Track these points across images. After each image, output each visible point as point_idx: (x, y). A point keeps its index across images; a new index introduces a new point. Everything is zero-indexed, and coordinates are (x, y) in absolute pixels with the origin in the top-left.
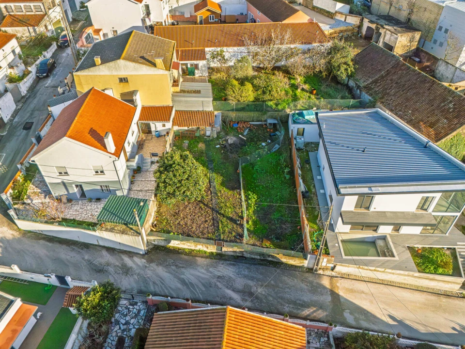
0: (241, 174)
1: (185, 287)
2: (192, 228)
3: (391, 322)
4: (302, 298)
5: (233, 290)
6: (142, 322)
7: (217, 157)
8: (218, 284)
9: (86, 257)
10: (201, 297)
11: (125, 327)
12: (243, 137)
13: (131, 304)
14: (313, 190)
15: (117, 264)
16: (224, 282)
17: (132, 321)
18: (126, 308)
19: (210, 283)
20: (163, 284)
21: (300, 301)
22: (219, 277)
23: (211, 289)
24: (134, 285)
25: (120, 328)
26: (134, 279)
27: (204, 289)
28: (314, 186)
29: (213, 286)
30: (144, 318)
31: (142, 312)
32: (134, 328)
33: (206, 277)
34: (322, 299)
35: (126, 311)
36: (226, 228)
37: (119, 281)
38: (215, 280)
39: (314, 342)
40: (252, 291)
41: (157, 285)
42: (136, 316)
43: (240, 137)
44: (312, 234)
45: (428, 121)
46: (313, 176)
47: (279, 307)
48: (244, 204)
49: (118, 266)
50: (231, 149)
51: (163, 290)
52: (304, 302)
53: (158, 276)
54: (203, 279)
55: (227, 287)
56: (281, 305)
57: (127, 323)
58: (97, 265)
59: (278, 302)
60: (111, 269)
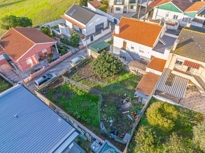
7: (117, 91)
50: (119, 100)
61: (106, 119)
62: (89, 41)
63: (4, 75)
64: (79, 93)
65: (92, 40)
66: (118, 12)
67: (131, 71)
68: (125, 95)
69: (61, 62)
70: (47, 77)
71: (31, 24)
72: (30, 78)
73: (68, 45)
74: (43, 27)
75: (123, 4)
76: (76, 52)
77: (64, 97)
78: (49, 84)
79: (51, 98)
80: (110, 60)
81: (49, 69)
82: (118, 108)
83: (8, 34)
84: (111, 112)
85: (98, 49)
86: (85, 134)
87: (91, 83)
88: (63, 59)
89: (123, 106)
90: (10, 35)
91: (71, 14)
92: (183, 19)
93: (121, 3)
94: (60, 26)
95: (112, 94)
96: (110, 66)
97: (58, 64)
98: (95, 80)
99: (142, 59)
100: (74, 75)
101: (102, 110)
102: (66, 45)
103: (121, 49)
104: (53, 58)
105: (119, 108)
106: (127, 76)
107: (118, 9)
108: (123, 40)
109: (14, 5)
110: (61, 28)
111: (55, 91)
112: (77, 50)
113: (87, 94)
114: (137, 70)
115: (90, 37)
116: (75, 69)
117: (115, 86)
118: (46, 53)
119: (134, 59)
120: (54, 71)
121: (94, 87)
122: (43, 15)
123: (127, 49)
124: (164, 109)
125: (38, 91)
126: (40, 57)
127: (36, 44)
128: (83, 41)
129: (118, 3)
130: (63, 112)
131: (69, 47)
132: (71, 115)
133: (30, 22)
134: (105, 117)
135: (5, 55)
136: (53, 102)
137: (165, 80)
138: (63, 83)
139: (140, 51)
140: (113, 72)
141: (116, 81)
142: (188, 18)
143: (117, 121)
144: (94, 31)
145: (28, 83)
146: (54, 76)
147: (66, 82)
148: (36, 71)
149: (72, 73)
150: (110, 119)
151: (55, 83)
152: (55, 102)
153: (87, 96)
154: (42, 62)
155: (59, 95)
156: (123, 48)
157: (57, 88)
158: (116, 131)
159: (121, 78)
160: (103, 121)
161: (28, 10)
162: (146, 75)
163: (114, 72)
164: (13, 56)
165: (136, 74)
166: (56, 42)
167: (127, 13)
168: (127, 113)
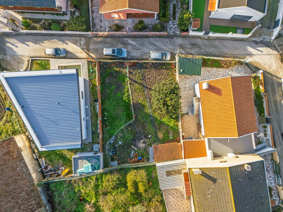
0: (133, 114)
1: (153, 43)
2: (155, 74)
3: (67, 42)
4: (102, 45)
5: (131, 44)
6: (168, 26)
7: (149, 127)
8: (139, 46)
9: (203, 51)
10: (145, 39)
11: (174, 24)
12: (134, 148)
13: (175, 32)
14: (92, 108)
15: (187, 49)
16: (136, 48)
17: (172, 26)
18: (176, 30)
19: (142, 46)
20: (163, 43)
21: (103, 44)
22: (139, 50)
23: (142, 43)
24: (176, 40)
25: (176, 23)
26: (177, 43)
27: (145, 43)
28: (91, 111)
29: (141, 46)
30: (168, 28)
31: (169, 30)
32: (170, 24)
33: (144, 49)
34: (94, 46)
35: (176, 29)
36: (138, 76)
37: (183, 41)
38: (141, 48)
39: (98, 28)
40: (123, 45)
41: (166, 42)
42: (171, 28)
43: (136, 148)
44: (95, 76)
45: (10, 157)
46: (91, 120)
47: (112, 40)
48: (130, 93)
49: (186, 48)
50: (141, 135)
51: (162, 40)
52: (101, 44)
53: (166, 46)
54: (146, 48)
55: (134, 45)
56: (111, 41)
57: (174, 25)
58: (197, 47)
59: (112, 42)
60: (189, 46)
64: (125, 96)
68: (150, 136)
69: (147, 36)
76: (174, 36)
77: (113, 87)
81: (129, 37)
82: (133, 140)
84: (127, 137)
88: (152, 34)
89: (137, 142)
95: (143, 124)
97: (142, 36)
100: (140, 70)
101: (123, 129)
105: (135, 140)
111: (112, 73)
113: (130, 104)
134: (120, 136)
137: (171, 169)
138: (124, 71)
143: (124, 147)
150: (121, 141)
154: (130, 20)
157: (117, 71)
160: (117, 137)
168: (134, 150)
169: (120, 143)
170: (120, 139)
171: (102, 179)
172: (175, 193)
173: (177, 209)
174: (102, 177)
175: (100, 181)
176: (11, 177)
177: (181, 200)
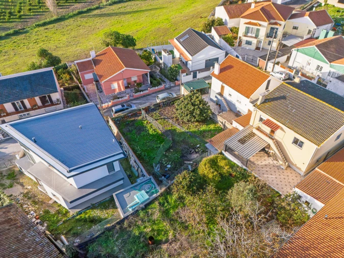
7: (192, 140)
12: (188, 162)
43: (191, 162)
50: (188, 149)
61: (164, 163)
62: (190, 78)
63: (88, 96)
64: (151, 132)
65: (195, 76)
66: (248, 47)
67: (219, 122)
68: (198, 146)
69: (149, 95)
70: (126, 107)
71: (135, 45)
72: (110, 104)
73: (166, 77)
74: (146, 51)
75: (256, 37)
76: (171, 87)
77: (134, 131)
78: (125, 115)
79: (122, 129)
80: (196, 103)
81: (132, 100)
82: (182, 156)
83: (103, 53)
84: (173, 158)
85: (192, 88)
86: (138, 170)
87: (169, 125)
88: (151, 93)
89: (189, 156)
90: (105, 54)
91: (181, 40)
92: (330, 72)
93: (254, 35)
94: (163, 53)
95: (184, 141)
96: (194, 110)
97: (144, 96)
98: (174, 123)
99: (239, 111)
100: (155, 112)
101: (166, 154)
102: (164, 77)
103: (217, 94)
104: (140, 89)
105: (184, 156)
106: (212, 127)
107: (249, 43)
108: (221, 83)
109: (129, 16)
110: (164, 56)
111: (128, 124)
112: (172, 85)
113: (159, 135)
114: (224, 123)
115: (192, 73)
116: (160, 106)
117: (193, 135)
118: (135, 81)
119: (231, 110)
120: (137, 103)
121: (170, 130)
122: (156, 35)
123: (224, 95)
124: (217, 161)
125: (112, 119)
126: (129, 84)
127: (125, 68)
128: (182, 76)
129: (249, 35)
130: (126, 144)
131: (166, 80)
132: (133, 150)
133: (133, 41)
134: (165, 160)
135: (94, 75)
136: (121, 133)
137: (241, 136)
138: (140, 118)
139: (238, 101)
140: (195, 118)
141: (196, 130)
142: (336, 73)
143: (175, 168)
144: (203, 66)
145: (107, 108)
146: (134, 108)
147: (143, 117)
148: (119, 98)
149: (154, 110)
150: (168, 164)
151: (132, 116)
152: (123, 134)
153: (157, 136)
154: (128, 90)
155: (130, 128)
156: (221, 94)
157: (132, 121)
158: (168, 175)
159: (204, 127)
160: (162, 163)
161: (142, 26)
162: (230, 130)
163: (197, 118)
164: (101, 76)
165: (223, 127)
166: (149, 71)
167: (261, 50)
168: (189, 164)
169: (169, 166)
170: (166, 163)
171: (168, 202)
172: (268, 169)
173: (287, 184)
174: (166, 199)
175: (166, 204)
176: (15, 250)
177: (281, 172)
